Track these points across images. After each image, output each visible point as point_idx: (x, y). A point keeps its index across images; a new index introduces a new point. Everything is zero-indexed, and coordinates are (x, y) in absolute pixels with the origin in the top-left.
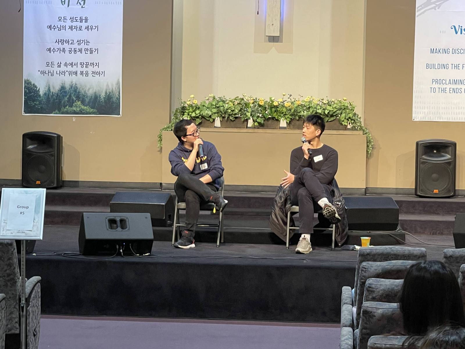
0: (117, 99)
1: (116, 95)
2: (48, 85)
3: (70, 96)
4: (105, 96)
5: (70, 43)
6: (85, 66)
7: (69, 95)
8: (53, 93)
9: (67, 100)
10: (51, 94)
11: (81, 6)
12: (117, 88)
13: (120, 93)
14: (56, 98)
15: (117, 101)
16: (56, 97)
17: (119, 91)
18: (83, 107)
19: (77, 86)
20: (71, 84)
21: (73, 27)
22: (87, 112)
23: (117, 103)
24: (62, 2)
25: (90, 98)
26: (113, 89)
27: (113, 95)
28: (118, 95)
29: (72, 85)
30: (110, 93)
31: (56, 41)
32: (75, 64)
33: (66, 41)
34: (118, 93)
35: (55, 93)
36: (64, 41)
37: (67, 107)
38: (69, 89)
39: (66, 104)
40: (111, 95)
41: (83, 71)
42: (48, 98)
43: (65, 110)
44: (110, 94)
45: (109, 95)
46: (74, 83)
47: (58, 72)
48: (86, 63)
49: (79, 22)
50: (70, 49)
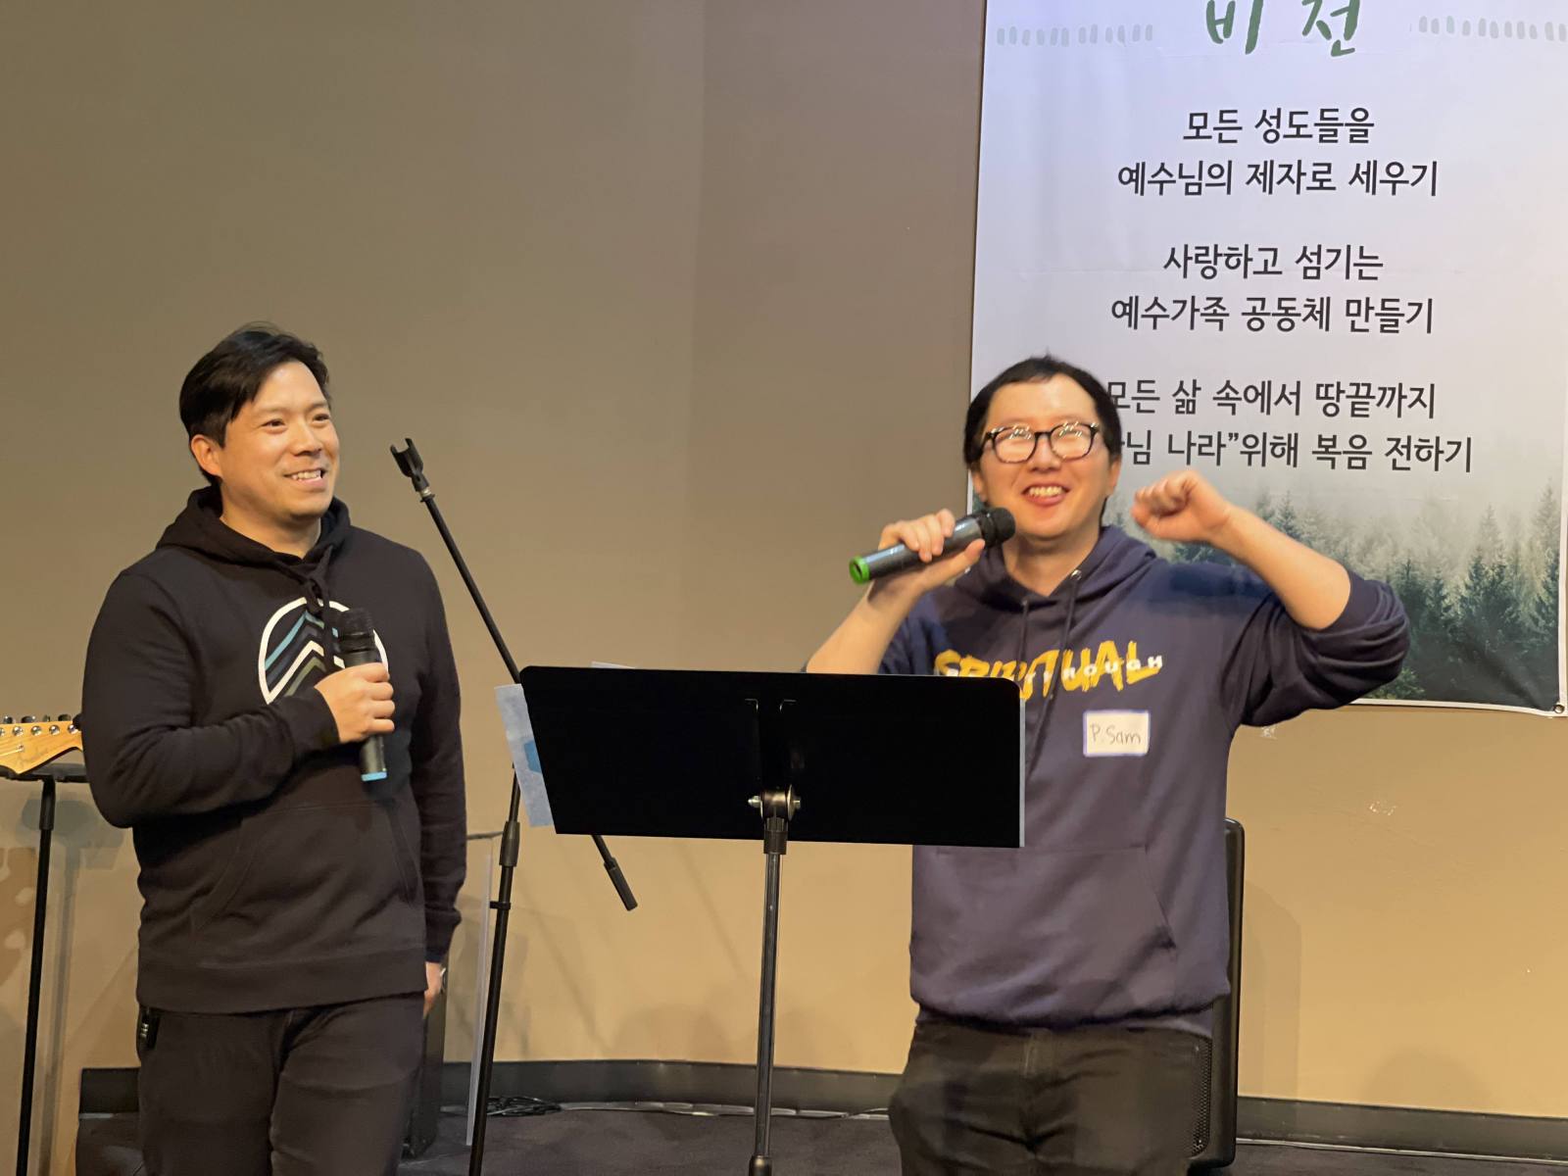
0: (1539, 611)
1: (1533, 585)
4: (1467, 587)
5: (1256, 265)
6: (1345, 404)
11: (1332, 41)
12: (1538, 543)
13: (1555, 578)
15: (1542, 622)
17: (1551, 561)
21: (1278, 173)
23: (1537, 635)
24: (1212, 23)
26: (1517, 549)
27: (1521, 583)
28: (1546, 586)
30: (1498, 574)
31: (1172, 259)
32: (1283, 395)
33: (1229, 256)
34: (1544, 576)
36: (1217, 255)
40: (1506, 587)
41: (1334, 439)
44: (1502, 579)
45: (1493, 582)
46: (1275, 506)
47: (1180, 444)
48: (1352, 391)
49: (1316, 137)
50: (1258, 304)
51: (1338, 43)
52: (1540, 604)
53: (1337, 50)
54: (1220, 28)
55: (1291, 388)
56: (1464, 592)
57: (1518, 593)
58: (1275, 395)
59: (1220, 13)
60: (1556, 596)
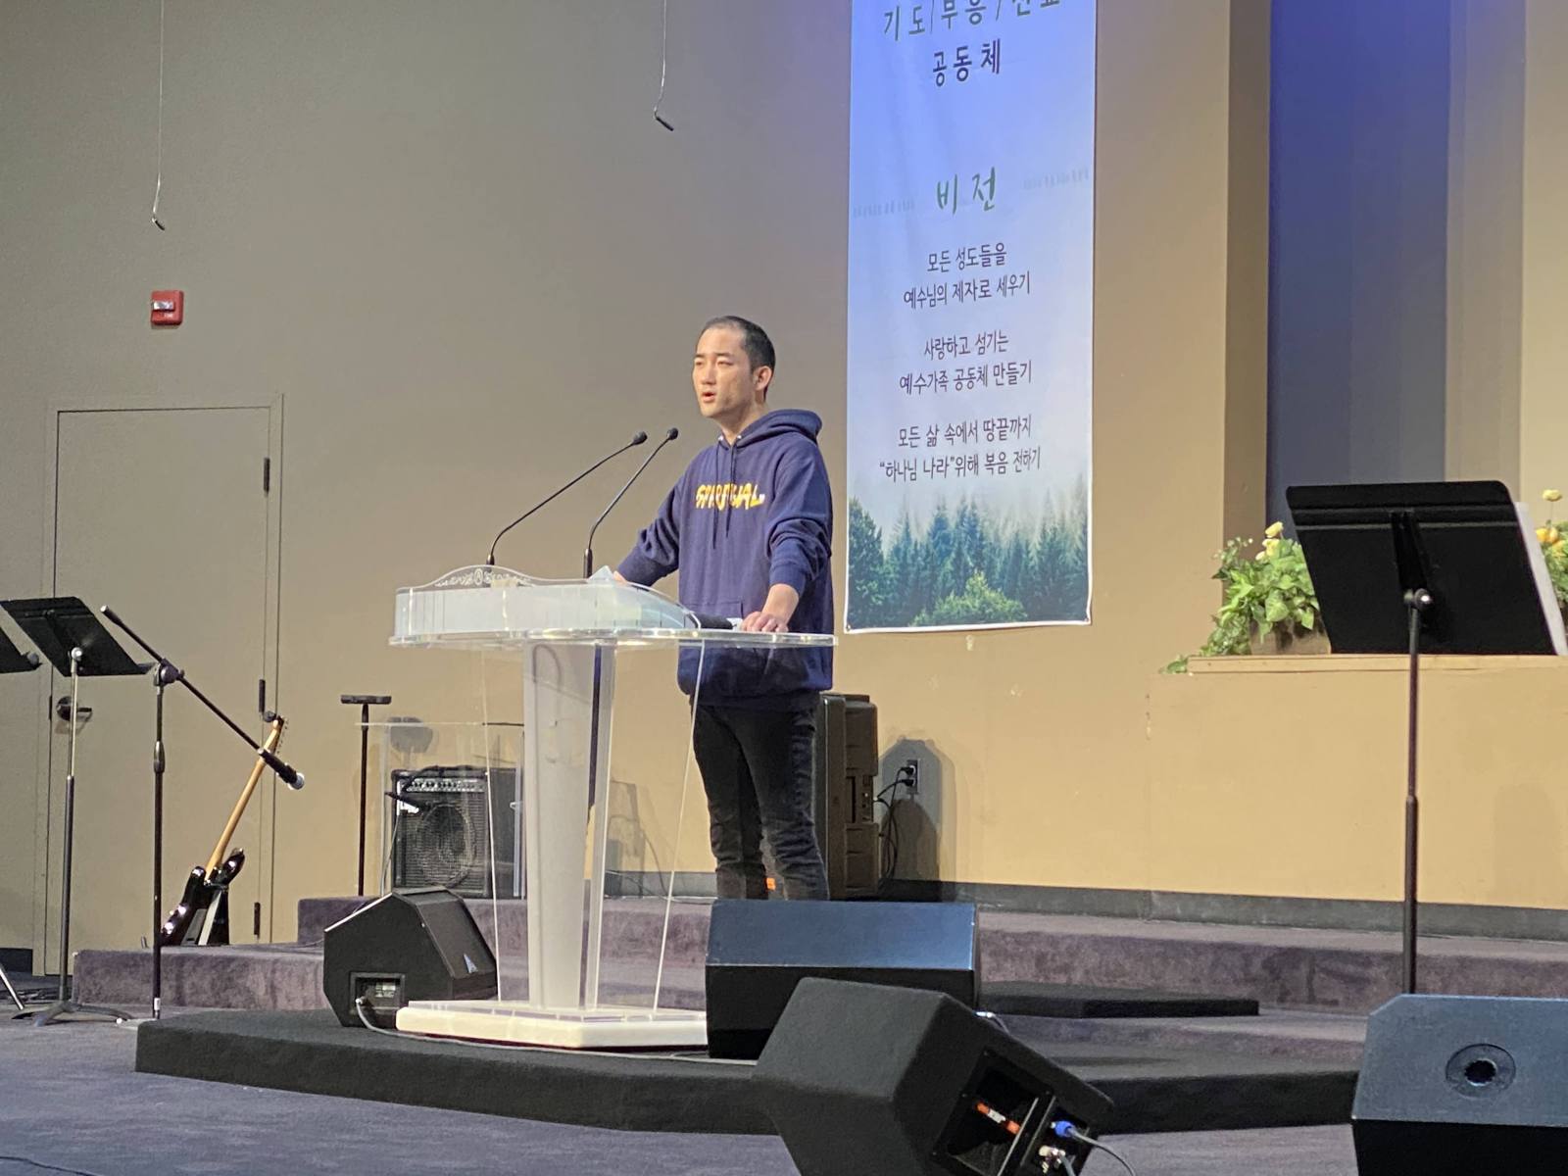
0: (1077, 555)
1: (1074, 539)
2: (905, 515)
3: (959, 554)
4: (1040, 544)
5: (959, 349)
6: (996, 432)
7: (954, 549)
8: (916, 545)
9: (952, 569)
10: (912, 548)
11: (985, 202)
12: (1076, 512)
13: (1085, 533)
14: (923, 563)
15: (1079, 563)
16: (924, 560)
17: (1083, 522)
18: (987, 593)
19: (976, 511)
20: (962, 508)
21: (966, 288)
22: (995, 611)
23: (1077, 572)
24: (939, 196)
25: (1006, 559)
26: (1063, 516)
27: (1066, 538)
28: (1081, 538)
29: (965, 510)
30: (1054, 534)
31: (927, 349)
32: (971, 431)
33: (948, 344)
34: (1079, 532)
35: (921, 545)
36: (944, 344)
37: (952, 596)
38: (957, 527)
39: (948, 585)
40: (1059, 543)
41: (993, 456)
42: (904, 566)
43: (946, 606)
44: (1055, 536)
45: (1052, 540)
46: (968, 502)
47: (929, 468)
48: (998, 424)
49: (981, 264)
50: (960, 373)
51: (987, 203)
52: (1078, 551)
53: (987, 208)
54: (943, 199)
55: (974, 426)
56: (1039, 547)
57: (1065, 544)
58: (968, 431)
59: (943, 192)
60: (1085, 544)
